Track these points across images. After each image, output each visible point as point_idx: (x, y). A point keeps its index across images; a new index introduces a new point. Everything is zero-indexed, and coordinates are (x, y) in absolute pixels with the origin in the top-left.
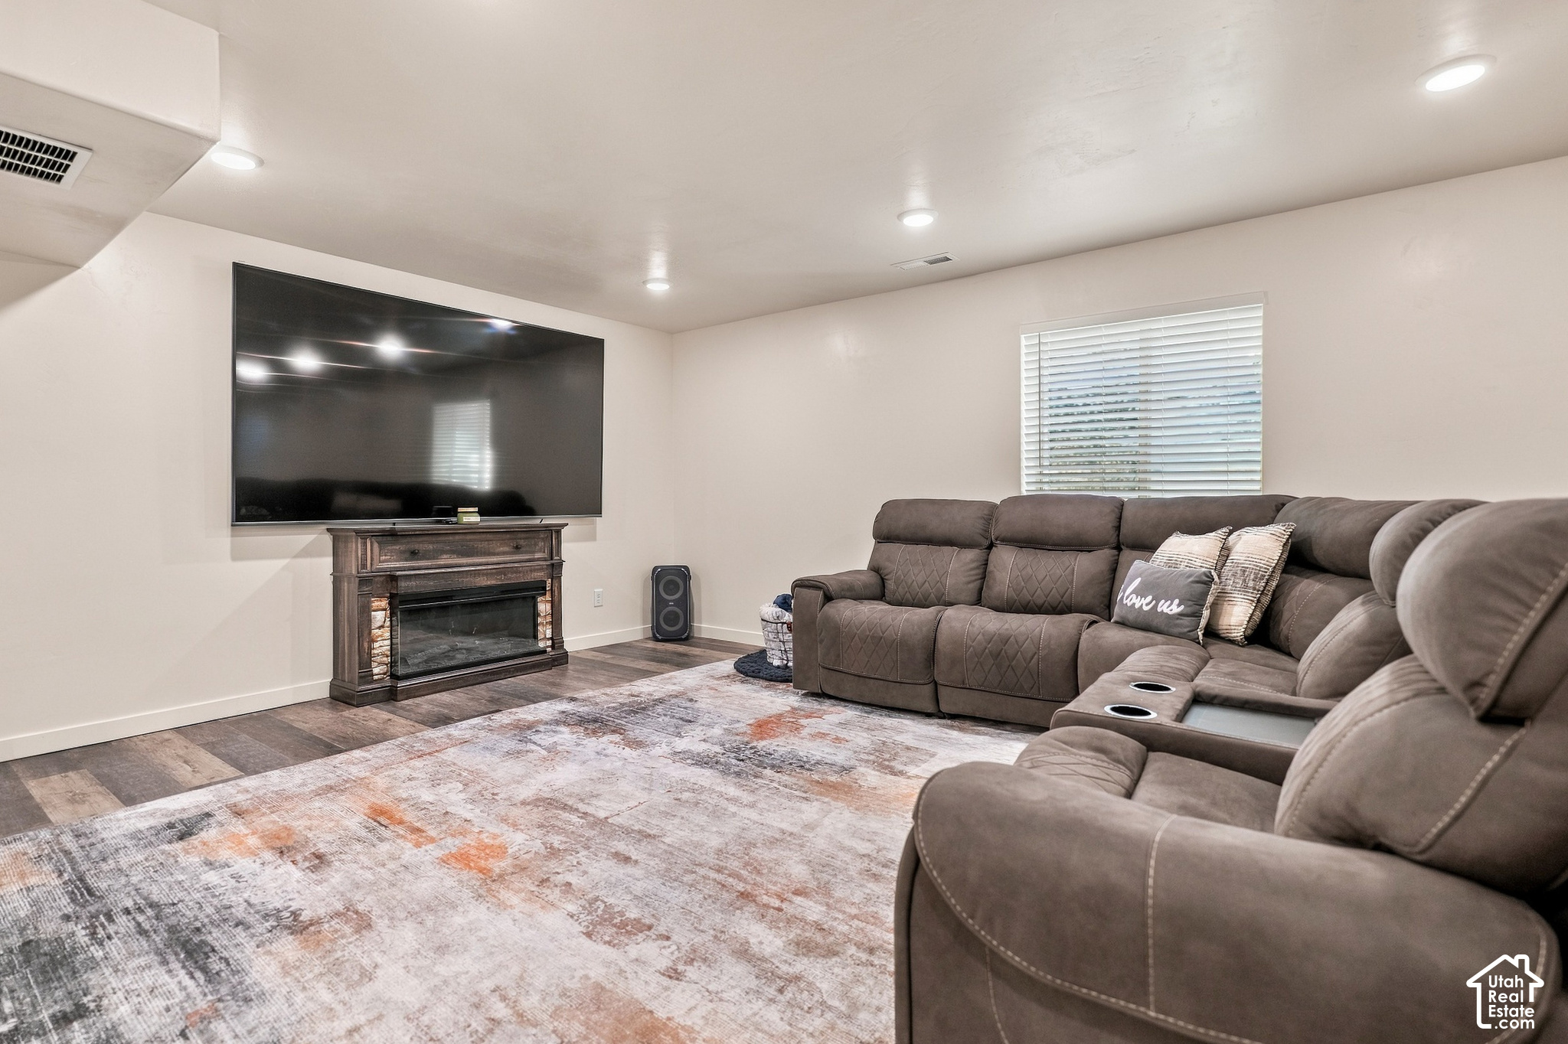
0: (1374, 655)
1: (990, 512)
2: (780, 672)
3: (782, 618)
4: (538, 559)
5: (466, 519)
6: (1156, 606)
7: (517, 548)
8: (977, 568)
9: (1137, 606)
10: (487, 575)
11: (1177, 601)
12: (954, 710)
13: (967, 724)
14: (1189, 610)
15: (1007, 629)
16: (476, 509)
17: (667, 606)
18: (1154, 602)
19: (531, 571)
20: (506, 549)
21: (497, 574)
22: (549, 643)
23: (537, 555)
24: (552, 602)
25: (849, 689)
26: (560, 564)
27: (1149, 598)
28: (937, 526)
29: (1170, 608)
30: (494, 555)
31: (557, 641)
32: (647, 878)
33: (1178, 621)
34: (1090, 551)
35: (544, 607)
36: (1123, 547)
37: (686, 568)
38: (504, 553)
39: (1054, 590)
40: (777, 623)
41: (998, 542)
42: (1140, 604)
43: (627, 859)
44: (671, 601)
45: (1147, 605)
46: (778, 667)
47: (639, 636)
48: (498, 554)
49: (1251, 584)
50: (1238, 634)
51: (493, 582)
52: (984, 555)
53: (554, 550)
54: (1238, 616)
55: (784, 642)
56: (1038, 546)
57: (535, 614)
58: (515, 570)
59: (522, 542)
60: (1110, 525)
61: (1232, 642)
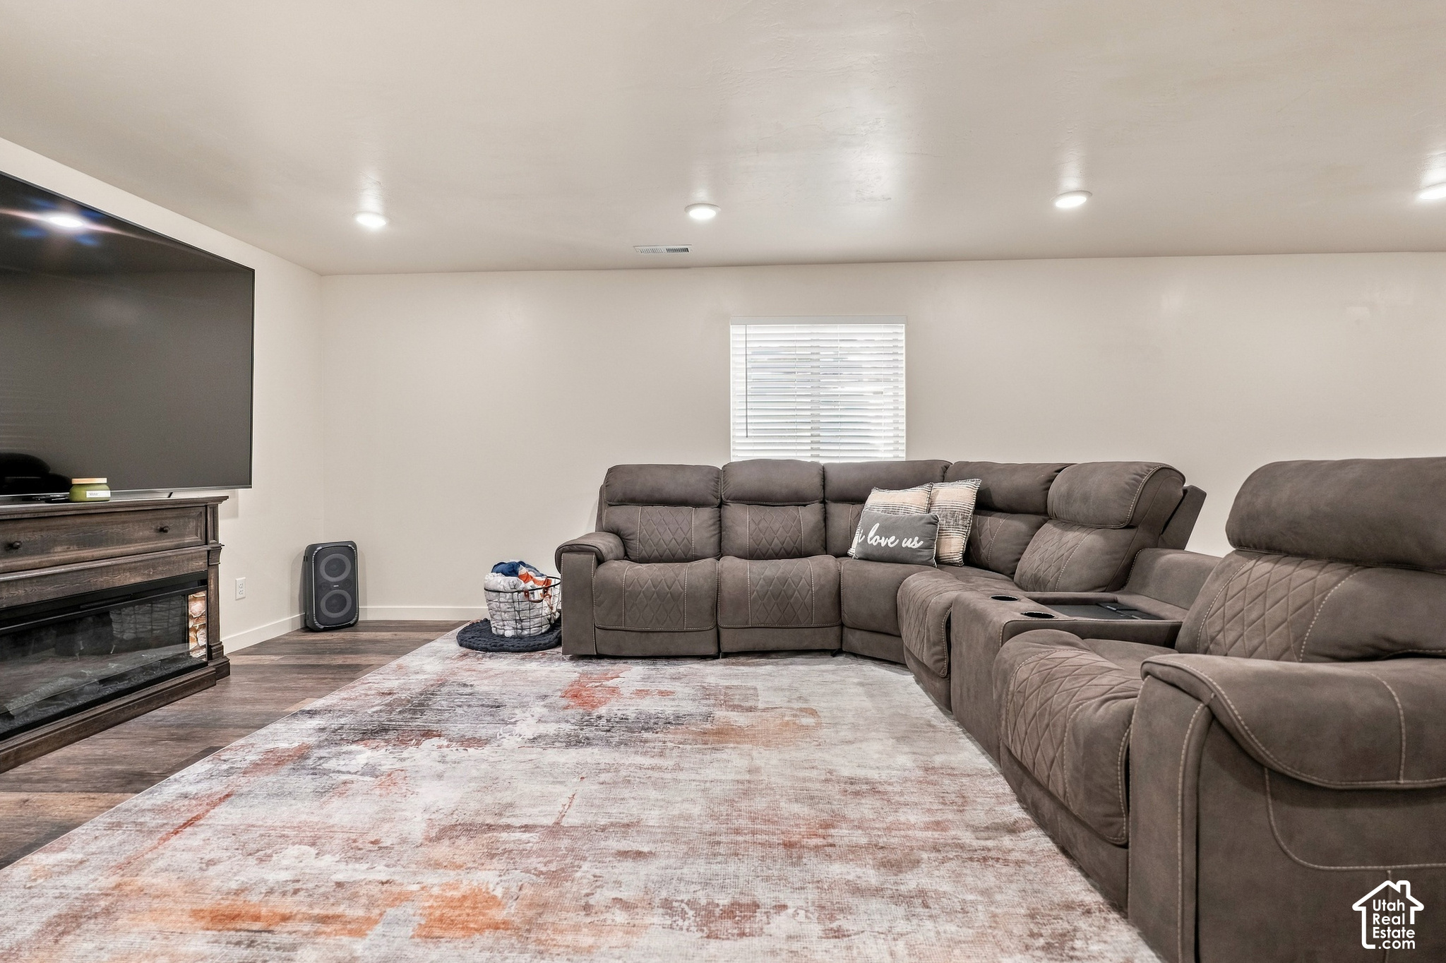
0: (1116, 559)
1: (720, 476)
2: (515, 642)
3: (519, 586)
4: (190, 545)
5: (90, 494)
6: (900, 542)
7: (162, 530)
8: (714, 524)
9: (883, 545)
10: (130, 570)
11: (917, 538)
12: (735, 648)
13: (742, 659)
14: (927, 544)
15: (783, 573)
16: (104, 480)
17: (331, 590)
18: (898, 541)
19: (188, 560)
20: (147, 533)
21: (147, 567)
22: (203, 652)
23: (188, 540)
24: (207, 599)
25: (630, 646)
26: (218, 549)
27: (893, 538)
28: (673, 488)
29: (913, 544)
30: (131, 543)
31: (214, 649)
32: (685, 863)
33: (919, 554)
34: (805, 505)
35: (197, 607)
36: (827, 501)
37: (352, 543)
38: (148, 539)
39: (788, 538)
40: (513, 593)
41: (728, 501)
42: (885, 543)
43: (639, 855)
44: (336, 583)
45: (892, 543)
46: (513, 637)
47: (287, 630)
48: (136, 541)
49: (960, 522)
50: (958, 558)
51: (139, 579)
52: (717, 512)
53: (209, 532)
54: (954, 545)
55: (519, 612)
56: (768, 503)
57: (186, 616)
58: (167, 561)
59: (166, 523)
60: (819, 484)
61: (952, 564)
